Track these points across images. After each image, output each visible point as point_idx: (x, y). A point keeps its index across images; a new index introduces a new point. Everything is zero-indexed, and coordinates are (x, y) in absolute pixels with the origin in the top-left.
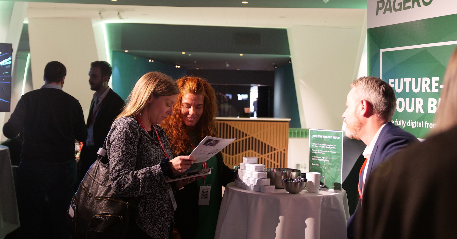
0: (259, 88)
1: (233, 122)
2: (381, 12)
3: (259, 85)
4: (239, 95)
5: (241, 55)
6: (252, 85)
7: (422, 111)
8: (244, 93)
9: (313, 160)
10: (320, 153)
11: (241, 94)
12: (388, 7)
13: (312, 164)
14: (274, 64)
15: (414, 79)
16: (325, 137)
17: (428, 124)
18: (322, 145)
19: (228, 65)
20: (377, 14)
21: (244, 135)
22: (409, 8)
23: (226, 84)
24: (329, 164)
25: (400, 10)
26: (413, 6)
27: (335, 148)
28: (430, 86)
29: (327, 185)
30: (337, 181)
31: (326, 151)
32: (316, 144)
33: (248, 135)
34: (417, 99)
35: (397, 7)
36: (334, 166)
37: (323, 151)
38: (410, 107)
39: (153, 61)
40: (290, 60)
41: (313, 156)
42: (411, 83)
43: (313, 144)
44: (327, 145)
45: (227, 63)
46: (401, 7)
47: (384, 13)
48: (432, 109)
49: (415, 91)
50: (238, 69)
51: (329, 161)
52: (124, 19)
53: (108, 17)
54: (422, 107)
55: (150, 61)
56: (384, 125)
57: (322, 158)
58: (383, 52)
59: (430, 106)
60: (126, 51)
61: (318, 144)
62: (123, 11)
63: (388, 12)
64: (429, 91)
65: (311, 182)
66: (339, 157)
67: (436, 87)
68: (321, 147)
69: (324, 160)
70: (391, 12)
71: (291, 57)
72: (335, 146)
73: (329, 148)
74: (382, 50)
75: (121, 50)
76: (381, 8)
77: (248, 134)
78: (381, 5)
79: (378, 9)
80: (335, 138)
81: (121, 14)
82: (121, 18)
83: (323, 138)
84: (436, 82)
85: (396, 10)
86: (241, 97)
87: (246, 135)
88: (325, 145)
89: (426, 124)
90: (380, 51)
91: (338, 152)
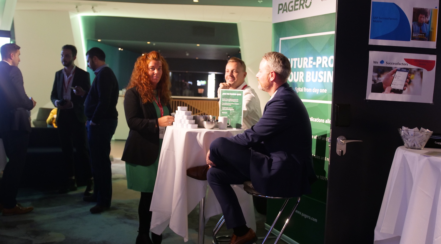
0: (216, 75)
1: (189, 101)
2: (281, 11)
3: (216, 73)
4: (198, 81)
5: (198, 45)
6: (210, 73)
7: (303, 81)
8: (203, 80)
9: (223, 110)
10: (228, 105)
11: (200, 80)
12: (285, 9)
13: (222, 113)
14: (227, 54)
15: (299, 59)
16: (231, 94)
17: (306, 89)
18: (229, 99)
19: (187, 54)
20: (278, 13)
21: (198, 111)
22: (297, 9)
23: (187, 72)
24: (234, 112)
25: (292, 11)
26: (300, 9)
27: (238, 101)
28: (308, 63)
29: (232, 126)
30: (239, 123)
31: (232, 104)
32: (225, 99)
33: (200, 112)
34: (300, 72)
35: (291, 9)
36: (237, 113)
37: (230, 104)
38: (296, 78)
39: (122, 50)
40: (239, 50)
41: (222, 107)
42: (297, 62)
43: (223, 99)
44: (233, 100)
45: (186, 52)
46: (292, 9)
47: (283, 12)
48: (308, 78)
49: (300, 67)
50: (197, 58)
51: (233, 110)
52: (97, 12)
53: (83, 10)
54: (303, 78)
55: (120, 49)
56: (277, 91)
57: (229, 108)
58: (282, 41)
59: (307, 76)
60: (99, 40)
61: (227, 99)
62: (96, 5)
63: (285, 12)
64: (307, 67)
65: (221, 123)
66: (240, 107)
67: (311, 64)
68: (228, 101)
69: (231, 110)
70: (287, 12)
71: (240, 47)
72: (238, 100)
73: (234, 101)
74: (281, 39)
75: (94, 39)
76: (281, 9)
77: (201, 110)
78: (281, 7)
79: (279, 10)
80: (238, 94)
81: (95, 8)
82: (94, 11)
83: (230, 95)
84: (311, 60)
85: (290, 11)
86: (200, 83)
87: (199, 111)
88: (231, 99)
89: (304, 89)
90: (279, 39)
91: (240, 104)
